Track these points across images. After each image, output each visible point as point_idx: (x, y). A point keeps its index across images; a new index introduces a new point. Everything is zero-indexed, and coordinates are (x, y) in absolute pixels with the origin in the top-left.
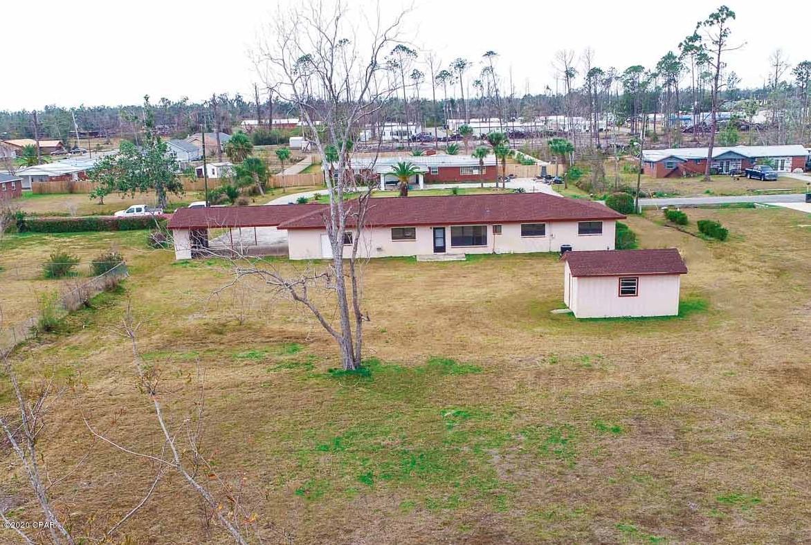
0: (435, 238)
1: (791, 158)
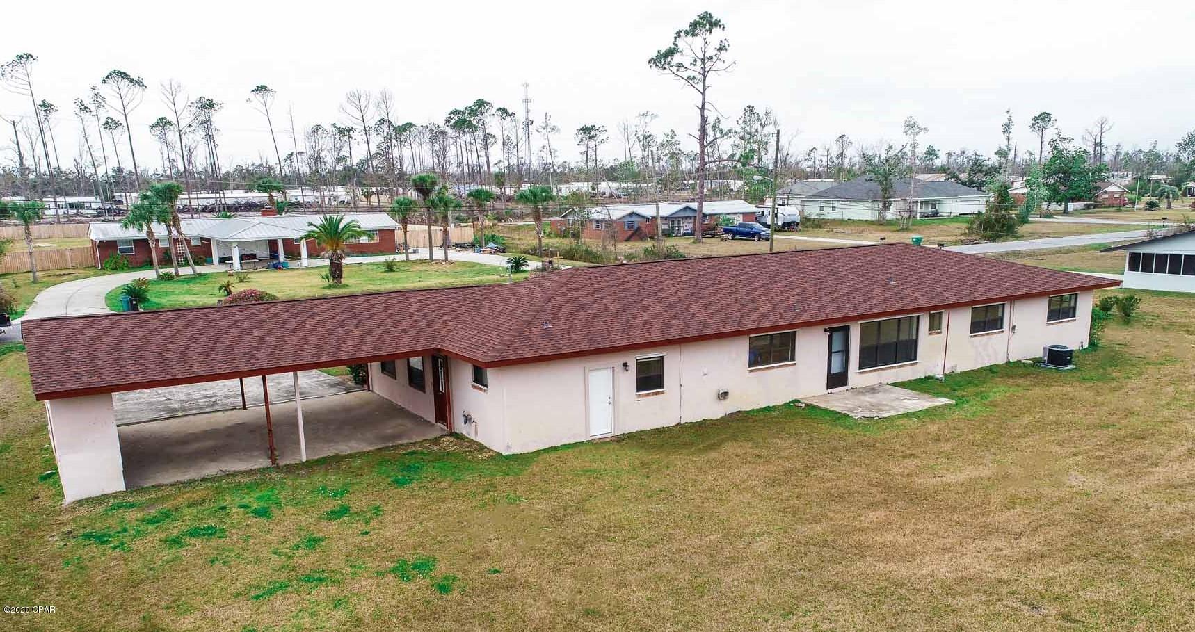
0: (831, 354)
1: (741, 216)
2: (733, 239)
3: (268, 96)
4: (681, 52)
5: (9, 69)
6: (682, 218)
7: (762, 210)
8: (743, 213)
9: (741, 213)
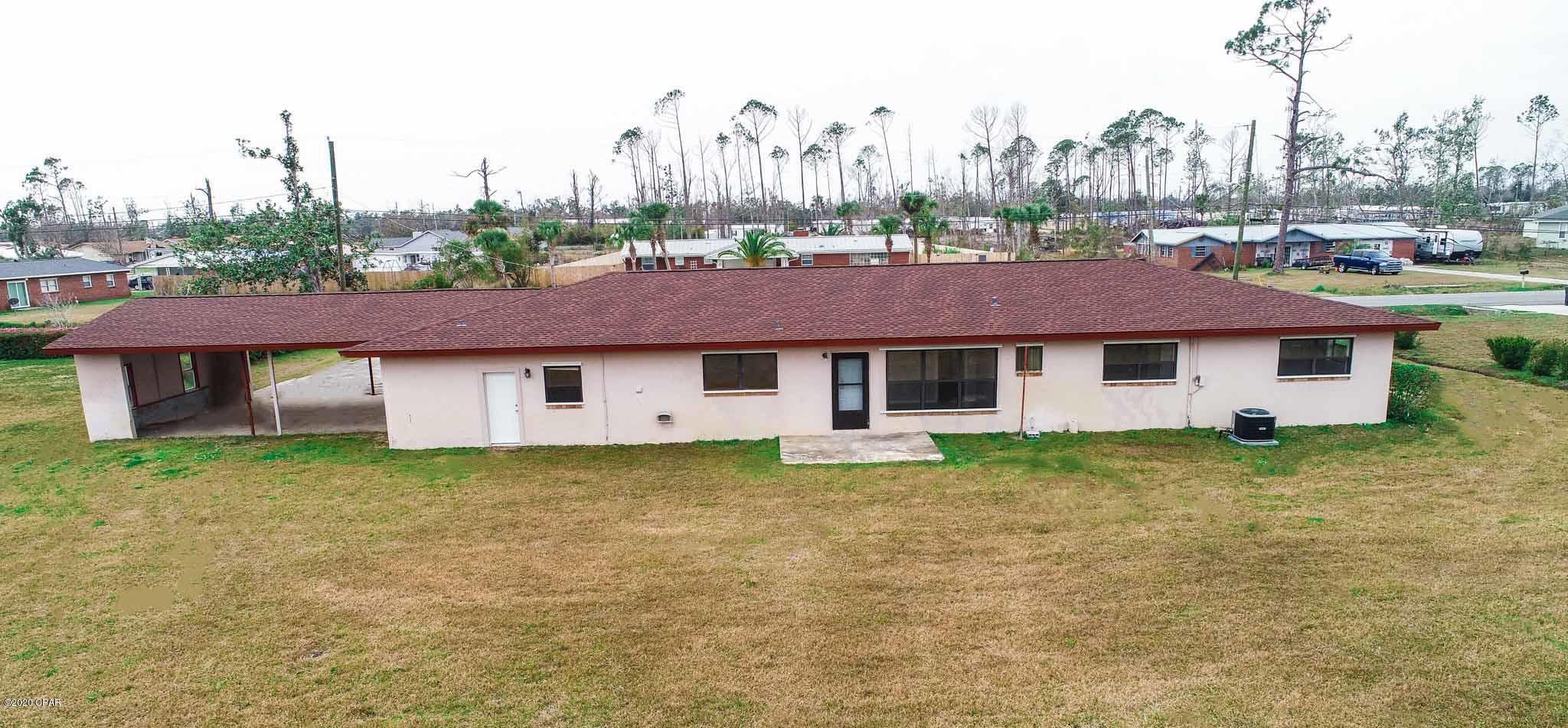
0: (836, 386)
1: (1390, 244)
2: (1345, 271)
3: (887, 118)
4: (1269, 30)
5: (661, 105)
6: (1294, 244)
7: (1426, 235)
8: (1393, 239)
9: (1390, 239)
